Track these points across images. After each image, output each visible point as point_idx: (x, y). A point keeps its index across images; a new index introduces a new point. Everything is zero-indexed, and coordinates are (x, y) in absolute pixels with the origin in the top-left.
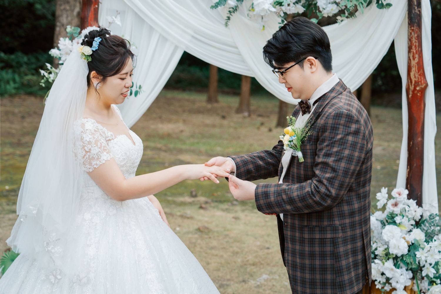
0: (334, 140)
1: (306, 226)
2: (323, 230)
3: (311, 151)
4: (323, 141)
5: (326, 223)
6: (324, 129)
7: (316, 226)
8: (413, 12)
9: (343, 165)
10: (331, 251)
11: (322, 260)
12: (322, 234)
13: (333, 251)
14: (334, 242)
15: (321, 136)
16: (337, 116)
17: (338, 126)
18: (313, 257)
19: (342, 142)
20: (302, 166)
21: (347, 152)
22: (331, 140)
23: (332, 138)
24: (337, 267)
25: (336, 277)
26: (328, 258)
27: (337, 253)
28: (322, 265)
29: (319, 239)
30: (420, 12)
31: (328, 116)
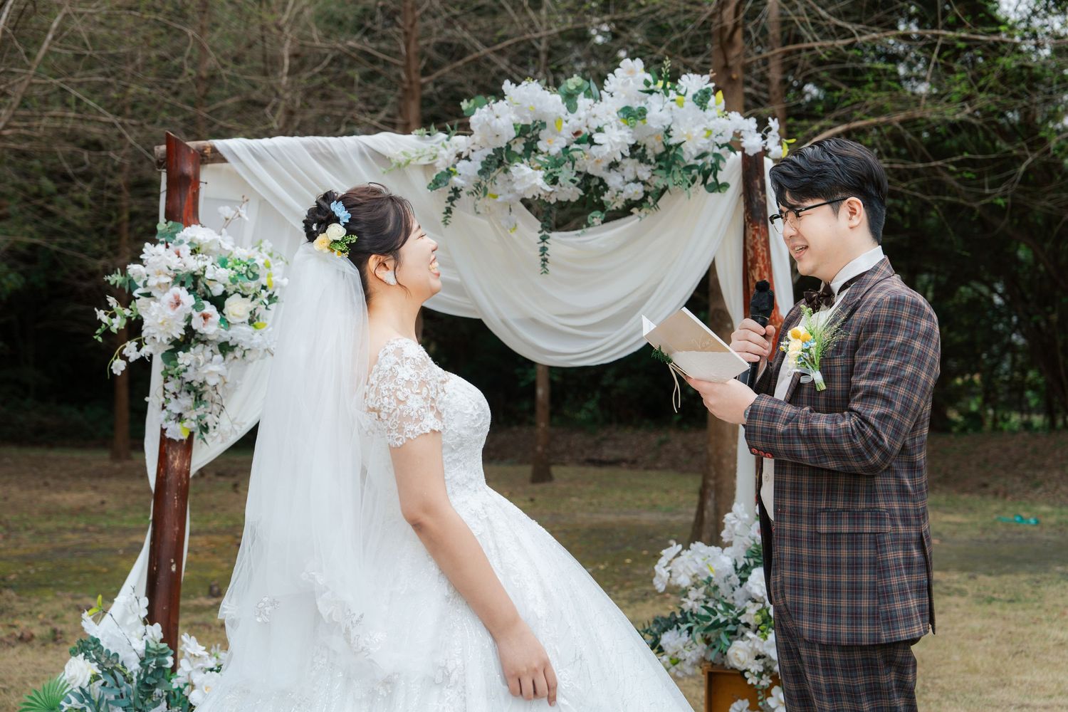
0: (891, 345)
1: (824, 511)
2: (856, 517)
3: (844, 369)
4: (869, 348)
5: (862, 505)
6: (871, 326)
7: (844, 510)
8: (756, 201)
9: (902, 391)
10: (870, 558)
11: (853, 574)
12: (854, 524)
13: (875, 558)
14: (877, 541)
15: (865, 340)
16: (895, 303)
17: (898, 321)
18: (836, 568)
19: (905, 349)
20: (822, 397)
21: (909, 369)
22: (884, 346)
23: (886, 342)
24: (882, 587)
25: (880, 604)
26: (865, 571)
27: (882, 561)
28: (853, 583)
29: (848, 534)
30: (765, 199)
31: (877, 303)
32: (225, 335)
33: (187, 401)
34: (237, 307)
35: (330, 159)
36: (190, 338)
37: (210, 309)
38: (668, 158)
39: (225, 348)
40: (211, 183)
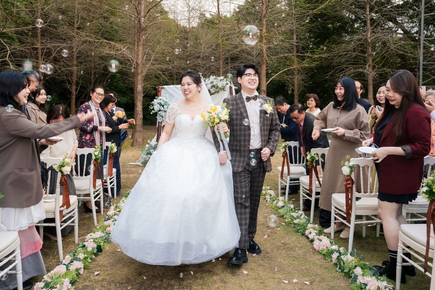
32: (165, 110)
33: (161, 117)
34: (165, 106)
35: (177, 88)
36: (160, 110)
37: (162, 107)
38: (217, 87)
39: (165, 111)
40: (163, 91)
